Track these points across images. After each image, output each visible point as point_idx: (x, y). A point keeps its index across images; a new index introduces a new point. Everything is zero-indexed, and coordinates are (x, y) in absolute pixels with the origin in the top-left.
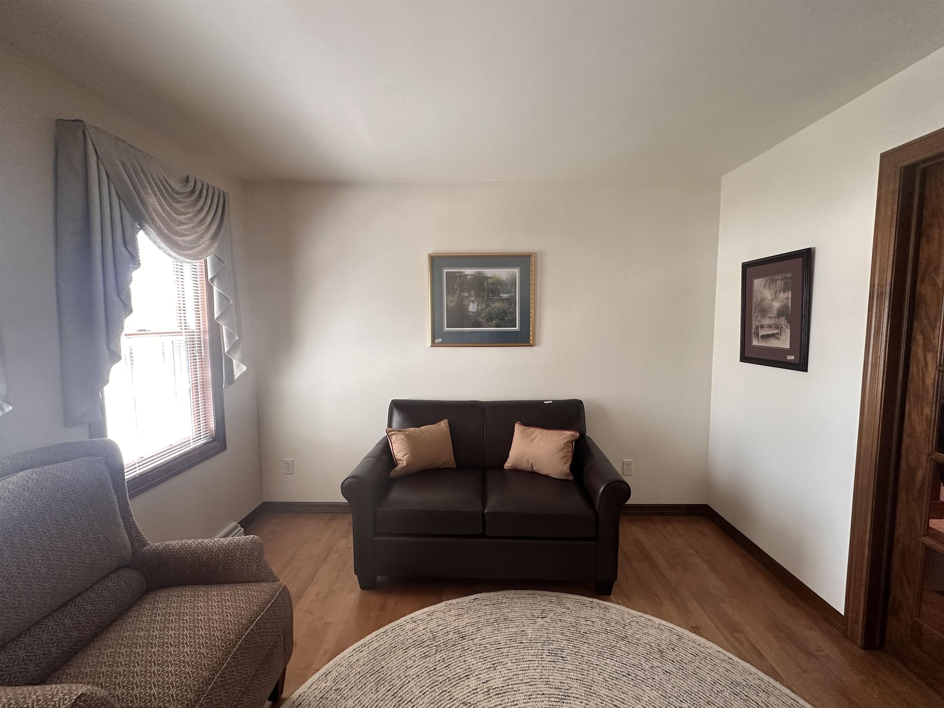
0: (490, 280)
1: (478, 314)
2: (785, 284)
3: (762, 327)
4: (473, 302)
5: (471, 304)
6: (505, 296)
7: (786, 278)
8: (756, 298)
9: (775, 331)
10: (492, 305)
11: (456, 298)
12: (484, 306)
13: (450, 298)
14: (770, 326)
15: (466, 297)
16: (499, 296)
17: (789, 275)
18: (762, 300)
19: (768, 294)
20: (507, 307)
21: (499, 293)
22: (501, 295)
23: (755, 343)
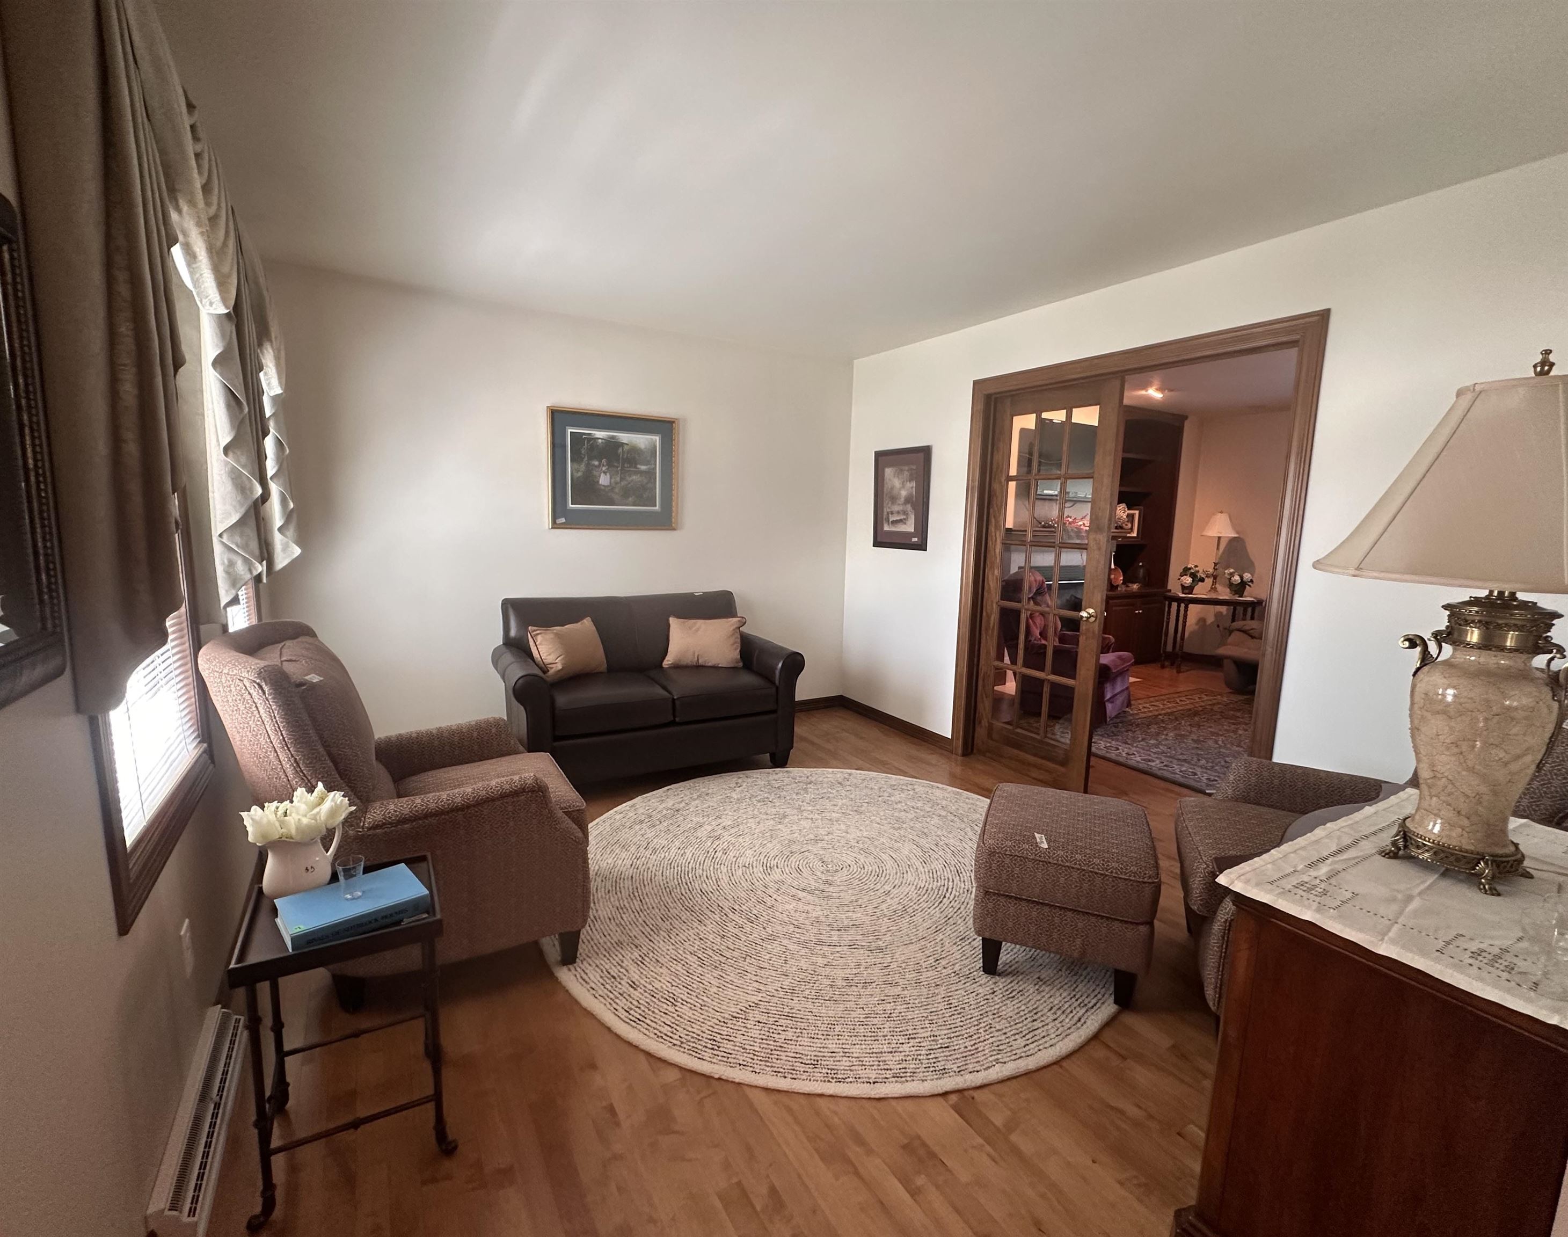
0: (626, 448)
1: (611, 488)
2: (911, 475)
3: (892, 513)
4: (605, 473)
5: (602, 475)
6: (643, 468)
7: (912, 469)
8: (888, 486)
9: (902, 517)
10: (628, 478)
11: (583, 467)
12: (618, 479)
13: (576, 466)
14: (898, 513)
15: (596, 466)
16: (636, 467)
17: (914, 467)
18: (892, 488)
19: (897, 483)
20: (645, 481)
21: (636, 464)
22: (639, 466)
23: (886, 528)
